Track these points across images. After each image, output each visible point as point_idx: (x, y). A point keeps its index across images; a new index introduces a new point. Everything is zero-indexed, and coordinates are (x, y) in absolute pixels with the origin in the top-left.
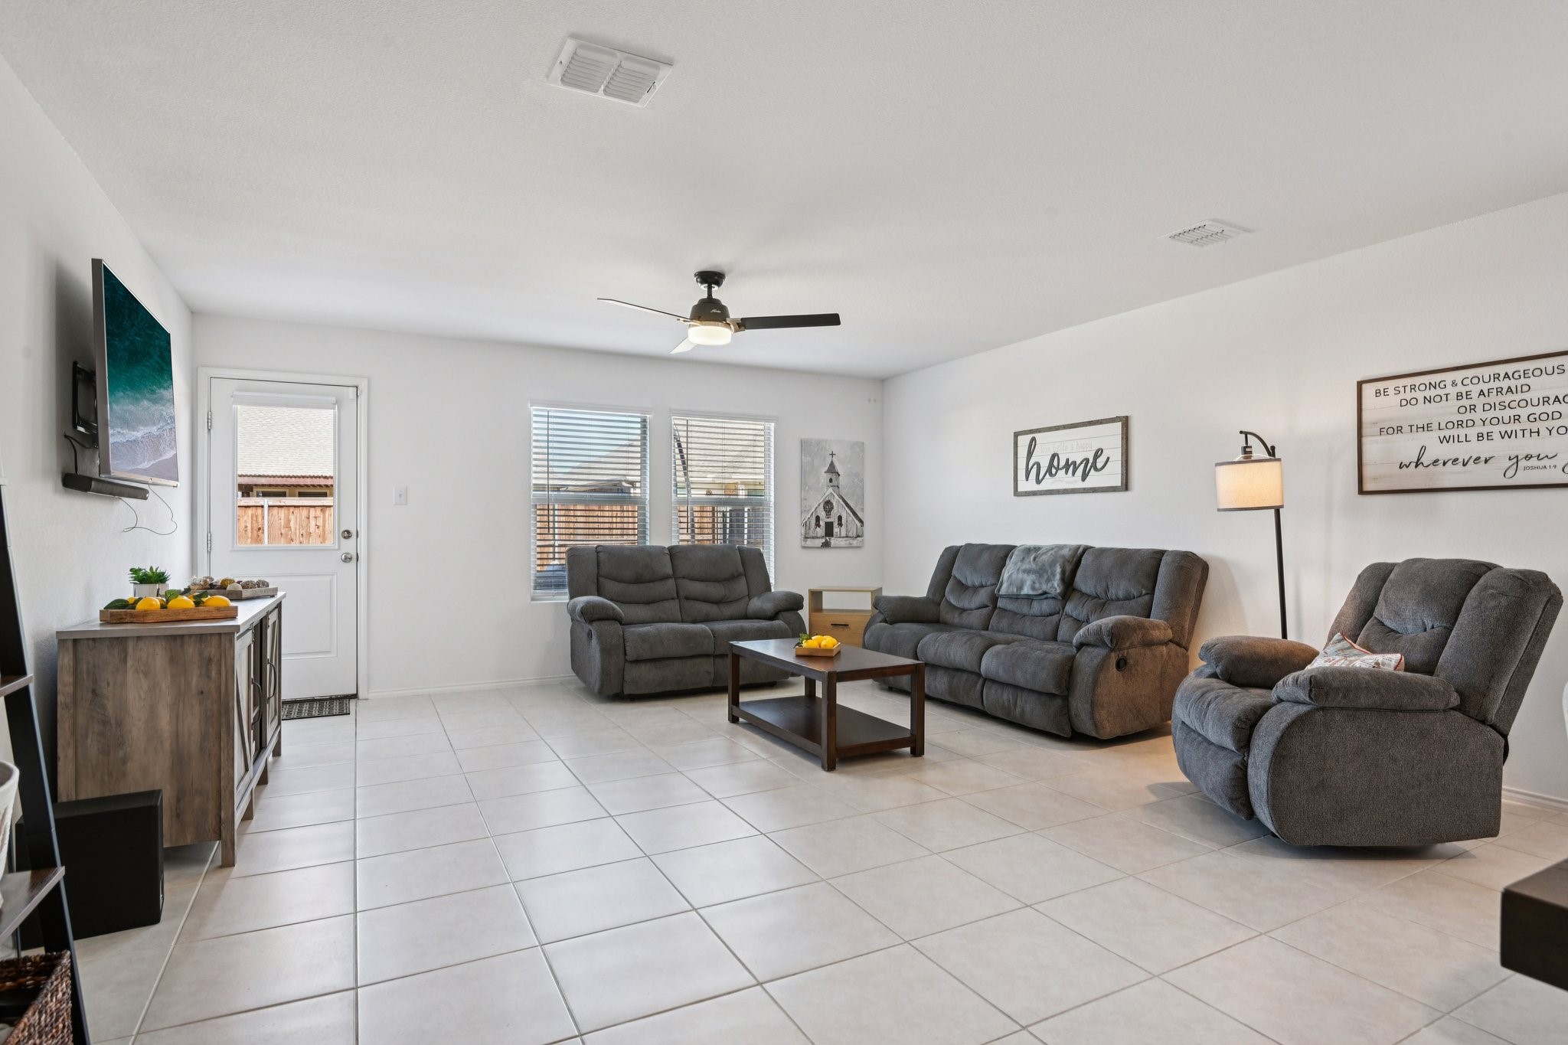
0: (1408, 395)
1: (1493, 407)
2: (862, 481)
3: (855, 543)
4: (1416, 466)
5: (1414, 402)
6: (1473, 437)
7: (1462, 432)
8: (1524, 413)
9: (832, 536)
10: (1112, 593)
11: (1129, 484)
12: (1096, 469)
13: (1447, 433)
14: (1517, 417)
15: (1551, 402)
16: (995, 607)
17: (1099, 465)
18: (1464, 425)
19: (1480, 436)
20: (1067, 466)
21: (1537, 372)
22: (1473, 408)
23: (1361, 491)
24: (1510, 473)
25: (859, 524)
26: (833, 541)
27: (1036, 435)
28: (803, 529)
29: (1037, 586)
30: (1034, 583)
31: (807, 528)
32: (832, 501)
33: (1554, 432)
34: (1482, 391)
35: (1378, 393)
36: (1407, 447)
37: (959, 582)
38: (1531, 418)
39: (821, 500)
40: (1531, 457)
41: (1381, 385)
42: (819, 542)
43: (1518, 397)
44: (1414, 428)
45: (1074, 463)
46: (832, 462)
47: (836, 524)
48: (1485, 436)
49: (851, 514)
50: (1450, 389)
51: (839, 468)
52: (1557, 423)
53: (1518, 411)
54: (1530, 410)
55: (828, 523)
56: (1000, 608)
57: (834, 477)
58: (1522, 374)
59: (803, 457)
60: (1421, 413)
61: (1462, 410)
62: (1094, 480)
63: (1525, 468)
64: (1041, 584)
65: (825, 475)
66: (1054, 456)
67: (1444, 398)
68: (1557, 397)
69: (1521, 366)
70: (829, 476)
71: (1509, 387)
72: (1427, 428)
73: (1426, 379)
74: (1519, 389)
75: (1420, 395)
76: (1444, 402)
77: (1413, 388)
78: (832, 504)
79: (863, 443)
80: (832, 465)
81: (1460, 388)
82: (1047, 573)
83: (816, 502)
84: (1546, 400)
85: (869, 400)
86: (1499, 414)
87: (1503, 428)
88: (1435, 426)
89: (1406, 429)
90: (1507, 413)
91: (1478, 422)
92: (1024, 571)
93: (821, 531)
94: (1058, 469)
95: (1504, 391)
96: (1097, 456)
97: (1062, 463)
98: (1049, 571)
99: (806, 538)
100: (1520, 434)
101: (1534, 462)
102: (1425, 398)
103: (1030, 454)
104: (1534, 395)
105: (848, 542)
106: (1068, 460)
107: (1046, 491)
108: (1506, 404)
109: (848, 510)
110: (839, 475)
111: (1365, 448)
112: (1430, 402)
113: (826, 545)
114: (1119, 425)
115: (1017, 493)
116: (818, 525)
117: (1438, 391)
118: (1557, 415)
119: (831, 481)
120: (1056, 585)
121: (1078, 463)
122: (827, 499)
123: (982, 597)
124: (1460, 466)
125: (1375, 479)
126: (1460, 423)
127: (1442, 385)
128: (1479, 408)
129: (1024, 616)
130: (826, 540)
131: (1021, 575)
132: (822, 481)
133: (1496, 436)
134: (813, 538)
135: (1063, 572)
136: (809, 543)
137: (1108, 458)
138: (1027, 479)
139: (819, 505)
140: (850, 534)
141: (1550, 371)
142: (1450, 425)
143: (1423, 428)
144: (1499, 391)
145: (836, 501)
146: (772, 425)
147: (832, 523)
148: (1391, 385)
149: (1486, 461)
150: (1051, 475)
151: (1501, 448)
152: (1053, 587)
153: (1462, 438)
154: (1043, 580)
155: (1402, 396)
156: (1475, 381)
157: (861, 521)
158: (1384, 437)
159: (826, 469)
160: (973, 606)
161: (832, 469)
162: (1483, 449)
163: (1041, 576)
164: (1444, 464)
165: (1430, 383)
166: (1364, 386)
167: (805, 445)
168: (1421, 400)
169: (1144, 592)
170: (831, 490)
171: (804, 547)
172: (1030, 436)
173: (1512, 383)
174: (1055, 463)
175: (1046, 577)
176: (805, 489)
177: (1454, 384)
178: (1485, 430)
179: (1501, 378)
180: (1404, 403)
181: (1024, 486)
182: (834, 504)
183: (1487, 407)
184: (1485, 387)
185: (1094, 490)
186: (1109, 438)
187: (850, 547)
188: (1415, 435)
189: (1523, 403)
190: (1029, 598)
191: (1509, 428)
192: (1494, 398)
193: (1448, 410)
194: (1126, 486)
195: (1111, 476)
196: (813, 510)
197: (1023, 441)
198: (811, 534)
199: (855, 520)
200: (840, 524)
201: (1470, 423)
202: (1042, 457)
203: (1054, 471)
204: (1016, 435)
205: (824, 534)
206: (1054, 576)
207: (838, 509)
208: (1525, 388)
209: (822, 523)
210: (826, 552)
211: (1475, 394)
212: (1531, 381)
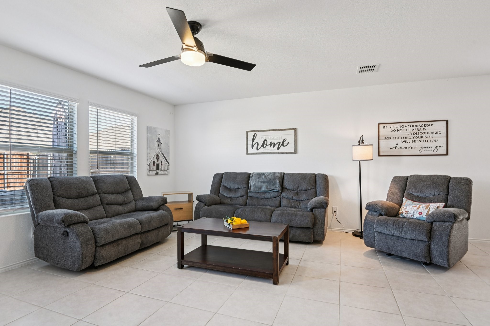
0: (393, 129)
1: (416, 133)
2: (169, 146)
3: (167, 172)
4: (395, 149)
5: (394, 131)
6: (410, 141)
7: (408, 140)
8: (424, 136)
9: (159, 170)
10: (300, 188)
11: (297, 151)
12: (283, 146)
13: (404, 140)
14: (422, 137)
15: (431, 133)
16: (248, 196)
17: (285, 145)
18: (408, 138)
19: (413, 141)
20: (271, 144)
21: (427, 125)
22: (411, 134)
23: (379, 156)
24: (420, 151)
25: (168, 165)
26: (160, 172)
27: (257, 133)
28: (148, 167)
29: (269, 187)
30: (267, 186)
31: (150, 167)
32: (159, 155)
33: (431, 141)
34: (413, 129)
35: (384, 127)
36: (392, 143)
37: (226, 188)
38: (426, 137)
39: (155, 154)
40: (426, 147)
41: (385, 125)
42: (154, 173)
43: (423, 131)
44: (395, 138)
45: (274, 143)
46: (159, 137)
47: (160, 165)
48: (414, 141)
49: (165, 160)
50: (405, 128)
51: (161, 140)
52: (432, 139)
53: (422, 135)
54: (425, 135)
55: (158, 164)
56: (250, 196)
57: (160, 144)
58: (423, 125)
59: (148, 134)
60: (397, 134)
61: (408, 134)
62: (282, 149)
63: (424, 150)
64: (270, 186)
65: (156, 143)
66: (265, 140)
67: (403, 130)
68: (432, 132)
69: (423, 123)
70: (158, 143)
71: (420, 129)
72: (398, 138)
73: (398, 125)
74: (423, 129)
75: (396, 129)
76: (403, 131)
77: (394, 127)
78: (159, 156)
79: (169, 131)
80: (159, 139)
81: (407, 128)
82: (273, 182)
83: (153, 155)
84: (429, 133)
85: (171, 113)
86: (417, 135)
87: (418, 139)
88: (400, 138)
89: (392, 138)
90: (420, 136)
91: (412, 137)
92: (261, 182)
93: (155, 168)
94: (266, 145)
95: (419, 130)
96: (283, 141)
97: (269, 143)
98: (274, 182)
99: (150, 171)
100: (423, 141)
101: (426, 149)
102: (398, 130)
103: (253, 140)
104: (426, 131)
105: (164, 172)
106: (271, 142)
107: (261, 153)
108: (419, 133)
109: (164, 158)
110: (161, 143)
111: (380, 143)
112: (399, 131)
113: (157, 174)
114: (294, 131)
115: (247, 153)
116: (154, 165)
117: (401, 128)
118: (432, 137)
119: (158, 146)
120: (277, 186)
121: (275, 143)
122: (157, 154)
123: (242, 192)
124: (407, 149)
125: (383, 152)
126: (407, 137)
127: (402, 127)
128: (412, 133)
129: (262, 198)
130: (157, 172)
131: (260, 184)
132: (155, 146)
133: (417, 141)
134: (152, 171)
135: (280, 182)
136: (151, 173)
137: (289, 142)
138: (252, 148)
139: (154, 156)
140: (165, 169)
141: (431, 125)
142: (405, 138)
143: (397, 138)
144: (418, 129)
145: (160, 155)
146: (135, 118)
147: (159, 164)
148: (388, 125)
149: (414, 148)
150: (264, 147)
151: (418, 145)
152: (276, 187)
153: (408, 142)
154: (271, 185)
155: (391, 129)
156: (412, 126)
157: (169, 164)
158: (386, 140)
159: (157, 140)
160: (237, 196)
161: (159, 141)
162: (413, 145)
163: (270, 184)
164: (403, 148)
165: (399, 126)
166: (380, 125)
167: (148, 129)
168: (397, 130)
169: (313, 188)
170: (158, 150)
171: (148, 175)
172: (254, 133)
173: (421, 128)
174: (265, 143)
175: (272, 184)
176: (149, 149)
177: (406, 127)
178: (414, 140)
179: (418, 126)
180: (392, 131)
181: (250, 150)
182: (160, 156)
183: (415, 134)
184: (414, 128)
185: (283, 153)
186: (290, 136)
187: (165, 174)
188: (395, 140)
189: (424, 133)
190: (265, 192)
191: (420, 139)
192: (416, 131)
193: (404, 134)
194: (295, 152)
195: (290, 148)
196: (152, 158)
197: (251, 135)
198: (152, 169)
199: (167, 162)
200: (162, 165)
201: (410, 138)
202: (259, 140)
203: (265, 146)
204: (247, 132)
205: (156, 169)
206: (276, 183)
207: (161, 158)
208: (424, 129)
209: (155, 164)
210: (157, 177)
211: (411, 130)
212: (426, 127)
